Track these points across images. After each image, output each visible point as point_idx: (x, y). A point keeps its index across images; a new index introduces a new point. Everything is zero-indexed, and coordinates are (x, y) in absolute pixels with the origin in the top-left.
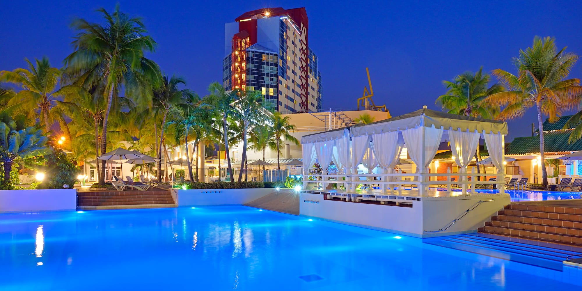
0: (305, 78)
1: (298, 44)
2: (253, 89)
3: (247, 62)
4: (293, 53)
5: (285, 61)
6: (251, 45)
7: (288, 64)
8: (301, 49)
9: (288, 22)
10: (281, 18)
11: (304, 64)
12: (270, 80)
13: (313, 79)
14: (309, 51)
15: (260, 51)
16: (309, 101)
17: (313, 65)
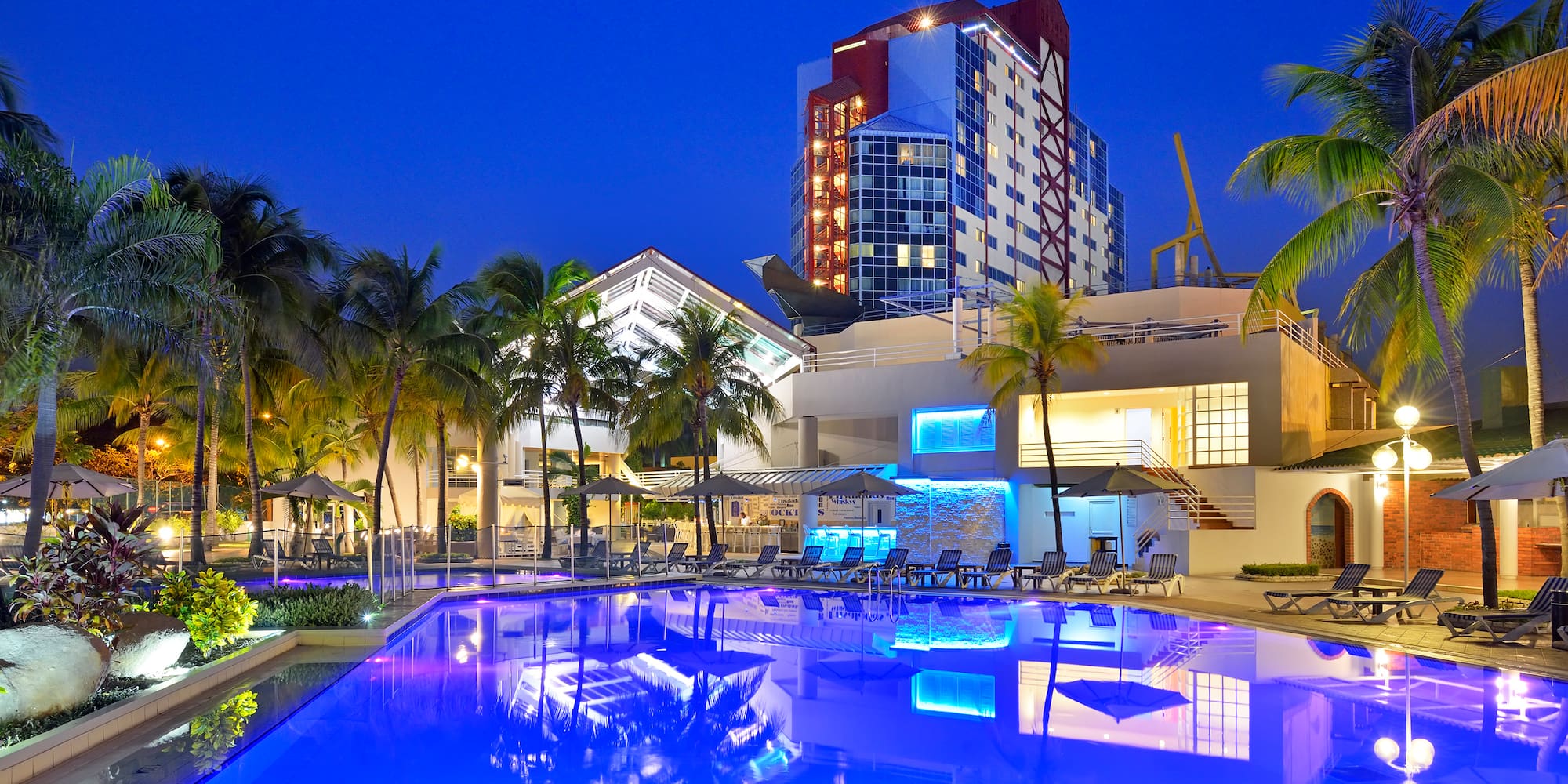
0: (1060, 210)
1: (1033, 109)
2: (868, 251)
3: (853, 172)
4: (1012, 133)
5: (976, 161)
6: (867, 120)
7: (991, 169)
8: (1043, 123)
9: (988, 40)
10: (965, 31)
11: (1055, 168)
12: (925, 221)
13: (1088, 215)
14: (1072, 127)
15: (892, 134)
16: (1074, 281)
17: (1089, 170)
